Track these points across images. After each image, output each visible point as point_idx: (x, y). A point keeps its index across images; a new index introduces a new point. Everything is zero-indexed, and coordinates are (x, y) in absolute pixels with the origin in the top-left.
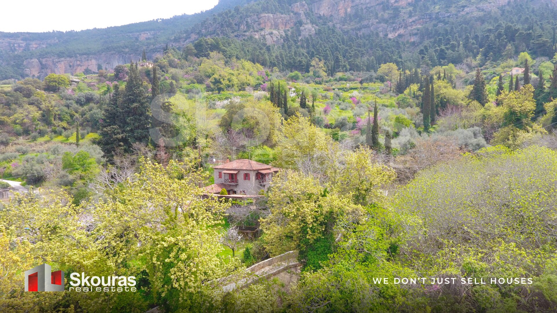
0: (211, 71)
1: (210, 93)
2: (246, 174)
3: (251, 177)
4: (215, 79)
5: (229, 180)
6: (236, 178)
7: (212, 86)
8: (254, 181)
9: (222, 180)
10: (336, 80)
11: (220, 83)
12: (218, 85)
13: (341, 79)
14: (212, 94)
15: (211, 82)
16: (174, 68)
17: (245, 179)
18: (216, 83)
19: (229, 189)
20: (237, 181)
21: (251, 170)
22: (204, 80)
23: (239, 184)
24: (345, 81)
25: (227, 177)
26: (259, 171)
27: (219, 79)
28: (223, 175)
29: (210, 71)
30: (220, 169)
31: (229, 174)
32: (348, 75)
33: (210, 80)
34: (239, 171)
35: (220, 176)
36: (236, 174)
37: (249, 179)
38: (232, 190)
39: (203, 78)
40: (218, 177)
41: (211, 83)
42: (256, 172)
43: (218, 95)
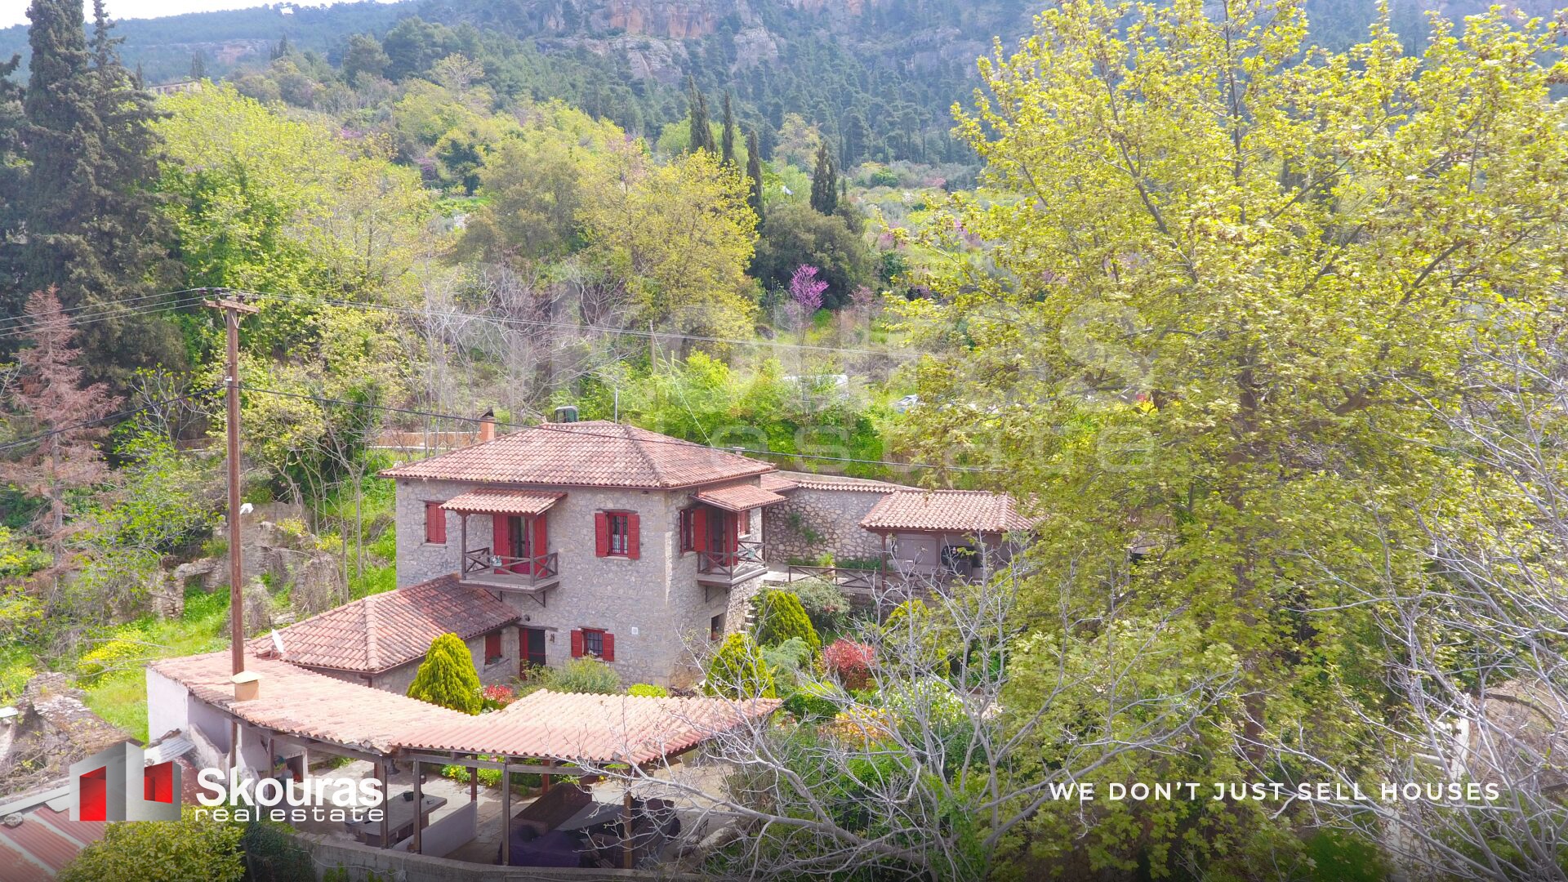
0: (440, 122)
1: (436, 192)
2: (611, 515)
3: (646, 535)
4: (455, 144)
5: (496, 562)
6: (543, 543)
7: (445, 173)
8: (669, 565)
9: (445, 559)
10: (862, 183)
11: (475, 159)
12: (465, 169)
13: (876, 181)
14: (442, 198)
15: (439, 156)
16: (302, 106)
17: (605, 549)
18: (458, 162)
19: (494, 619)
20: (546, 566)
21: (646, 491)
22: (413, 152)
23: (565, 585)
24: (893, 186)
25: (482, 537)
26: (703, 496)
27: (471, 147)
28: (452, 522)
29: (437, 122)
30: (433, 480)
31: (497, 516)
32: (898, 168)
33: (434, 149)
34: (562, 493)
35: (435, 531)
36: (542, 520)
37: (634, 553)
38: (514, 622)
39: (409, 146)
40: (422, 532)
41: (438, 163)
42: (682, 501)
43: (463, 199)
